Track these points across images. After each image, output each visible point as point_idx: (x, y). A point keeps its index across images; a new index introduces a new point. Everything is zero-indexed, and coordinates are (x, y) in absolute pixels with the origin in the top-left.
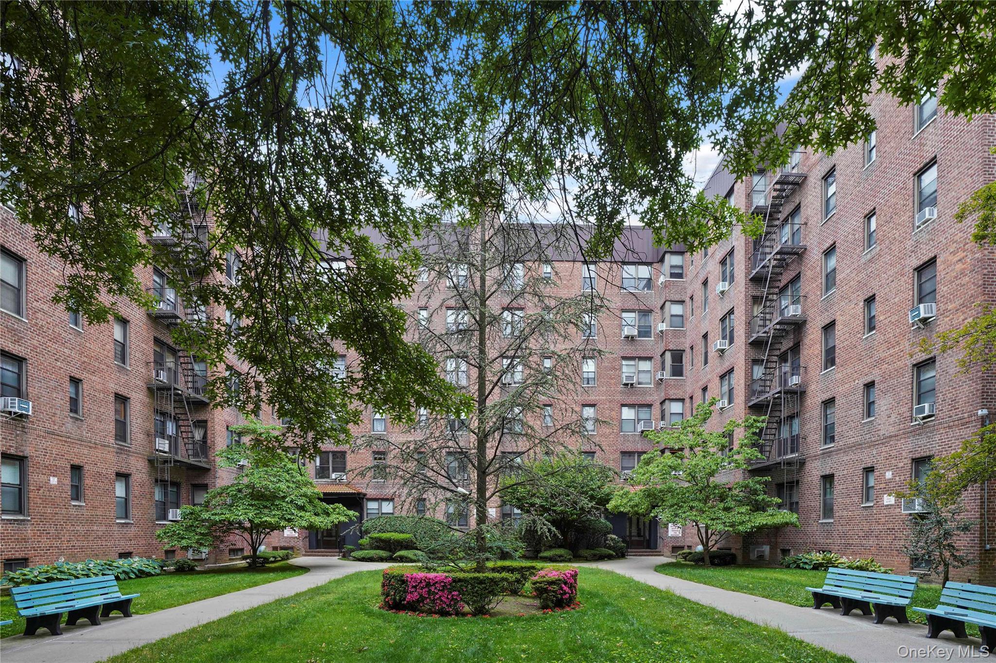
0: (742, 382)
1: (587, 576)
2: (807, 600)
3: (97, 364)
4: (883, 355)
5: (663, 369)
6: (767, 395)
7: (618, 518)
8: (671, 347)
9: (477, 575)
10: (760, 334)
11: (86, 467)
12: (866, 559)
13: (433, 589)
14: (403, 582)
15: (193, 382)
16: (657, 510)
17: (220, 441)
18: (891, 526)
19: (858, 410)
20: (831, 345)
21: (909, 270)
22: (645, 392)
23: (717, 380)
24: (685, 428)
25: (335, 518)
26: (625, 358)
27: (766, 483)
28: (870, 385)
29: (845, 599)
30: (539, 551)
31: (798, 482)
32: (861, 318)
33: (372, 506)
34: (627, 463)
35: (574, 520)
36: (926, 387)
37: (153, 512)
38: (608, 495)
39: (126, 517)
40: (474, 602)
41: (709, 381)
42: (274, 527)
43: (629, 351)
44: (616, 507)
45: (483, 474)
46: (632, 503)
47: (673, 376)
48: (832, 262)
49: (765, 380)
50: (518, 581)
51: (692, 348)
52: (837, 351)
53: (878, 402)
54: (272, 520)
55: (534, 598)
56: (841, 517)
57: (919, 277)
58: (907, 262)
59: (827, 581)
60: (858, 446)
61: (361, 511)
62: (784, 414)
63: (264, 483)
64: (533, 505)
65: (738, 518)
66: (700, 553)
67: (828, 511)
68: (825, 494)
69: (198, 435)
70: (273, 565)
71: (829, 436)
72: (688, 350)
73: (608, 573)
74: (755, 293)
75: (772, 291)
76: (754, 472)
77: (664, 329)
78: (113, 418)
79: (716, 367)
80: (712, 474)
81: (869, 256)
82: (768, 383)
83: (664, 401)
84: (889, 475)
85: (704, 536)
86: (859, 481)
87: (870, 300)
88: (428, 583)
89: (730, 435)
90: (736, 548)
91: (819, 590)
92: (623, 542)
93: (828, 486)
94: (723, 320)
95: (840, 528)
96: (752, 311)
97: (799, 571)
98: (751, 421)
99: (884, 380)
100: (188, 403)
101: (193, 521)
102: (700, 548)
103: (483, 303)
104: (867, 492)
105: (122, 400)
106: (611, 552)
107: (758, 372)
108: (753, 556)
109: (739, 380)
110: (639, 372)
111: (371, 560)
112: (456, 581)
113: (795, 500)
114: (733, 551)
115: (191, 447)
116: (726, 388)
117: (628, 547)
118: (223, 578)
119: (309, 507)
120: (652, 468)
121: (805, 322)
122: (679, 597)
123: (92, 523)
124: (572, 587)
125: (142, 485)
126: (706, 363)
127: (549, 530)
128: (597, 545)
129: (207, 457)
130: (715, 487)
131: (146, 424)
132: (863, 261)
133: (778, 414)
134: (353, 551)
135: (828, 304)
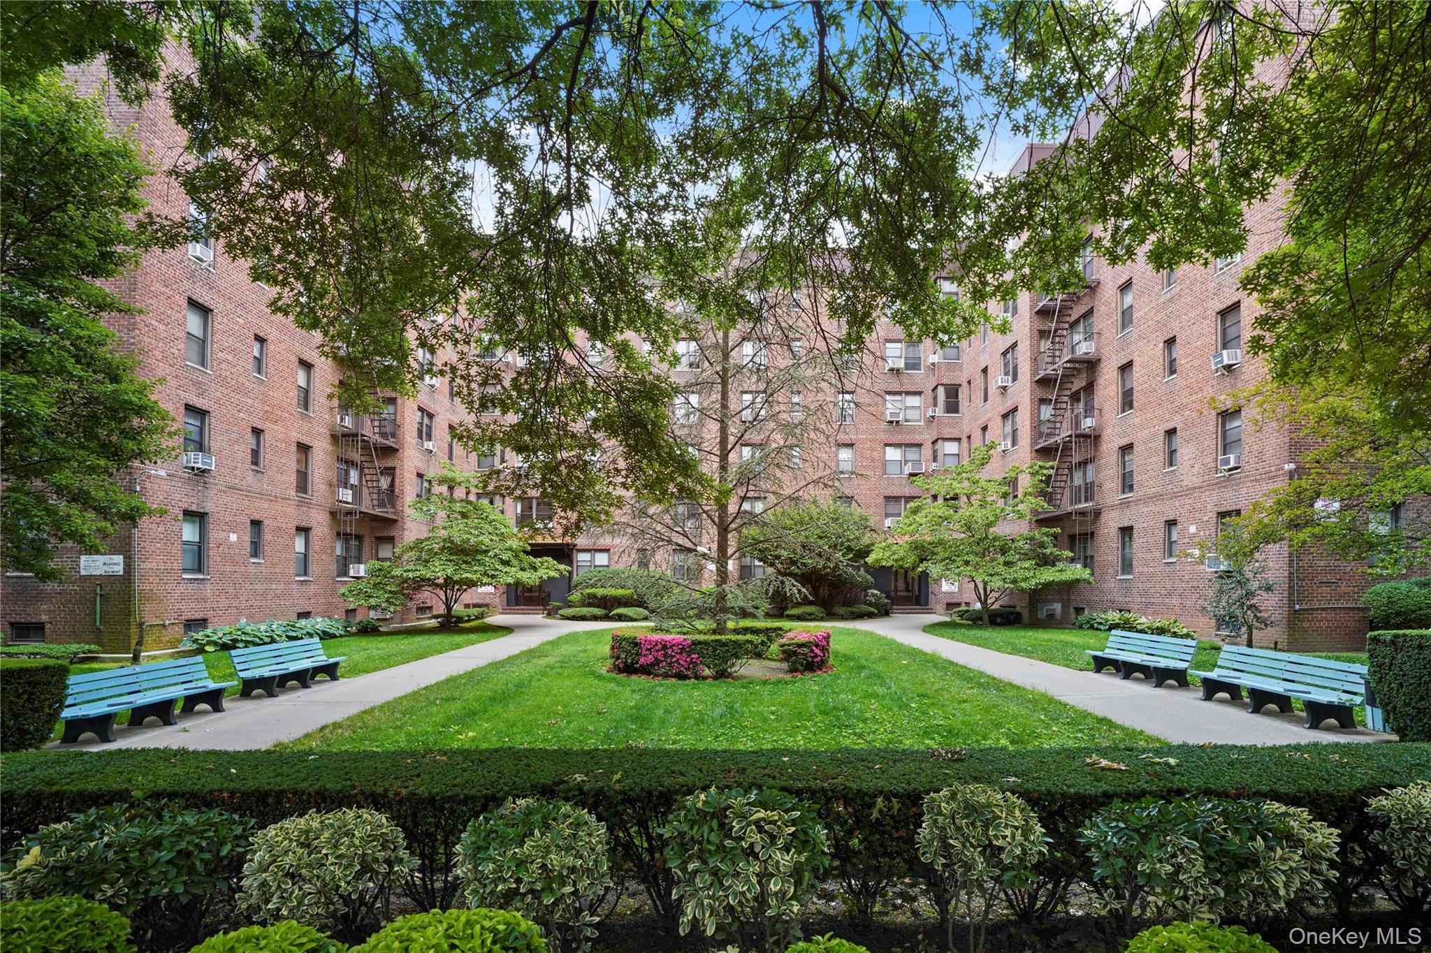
0: (1028, 423)
1: (842, 638)
2: (1088, 664)
3: (279, 413)
4: (1185, 401)
5: (935, 405)
6: (1057, 438)
7: (881, 573)
8: (945, 381)
9: (718, 637)
10: (1048, 372)
11: (266, 522)
12: (1168, 620)
13: (670, 651)
14: (636, 644)
15: (380, 427)
16: (925, 564)
17: (409, 490)
18: (1195, 584)
19: (1159, 459)
20: (1128, 387)
21: (1211, 313)
22: (913, 430)
23: (999, 420)
24: (959, 474)
25: (543, 573)
26: (889, 393)
27: (1055, 536)
28: (1171, 433)
29: (1124, 663)
30: (786, 608)
31: (1092, 534)
32: (1161, 360)
33: (583, 557)
34: (892, 508)
35: (827, 574)
36: (1231, 437)
37: (334, 568)
38: (868, 546)
39: (305, 574)
40: (715, 665)
41: (990, 420)
42: (472, 584)
43: (895, 386)
44: (877, 561)
45: (723, 530)
46: (896, 557)
47: (948, 412)
48: (1129, 299)
49: (1055, 422)
50: (763, 643)
51: (969, 382)
52: (1135, 393)
53: (1180, 451)
54: (474, 577)
55: (781, 660)
56: (1141, 573)
57: (1223, 321)
58: (1210, 304)
59: (1109, 644)
60: (1158, 497)
61: (570, 563)
62: (1076, 458)
63: (465, 537)
64: (778, 557)
65: (1020, 574)
66: (978, 611)
67: (1127, 566)
68: (1123, 549)
69: (384, 483)
70: (467, 625)
71: (1127, 484)
72: (965, 384)
73: (867, 633)
74: (1041, 328)
75: (1062, 325)
76: (1043, 522)
77: (936, 361)
78: (295, 469)
79: (997, 406)
80: (989, 525)
81: (1168, 296)
82: (1058, 425)
83: (936, 441)
84: (1193, 529)
85: (982, 592)
86: (1160, 534)
87: (1170, 342)
88: (665, 646)
89: (1013, 483)
90: (1021, 606)
91: (1099, 654)
92: (887, 597)
93: (1127, 539)
94: (1004, 354)
95: (1140, 585)
96: (1039, 347)
97: (1090, 632)
98: (1037, 468)
99: (1187, 427)
100: (376, 449)
101: (380, 578)
102: (978, 606)
103: (726, 356)
104: (1169, 547)
105: (304, 449)
106: (872, 609)
107: (1047, 412)
108: (1042, 614)
109: (1024, 420)
110: (906, 408)
111: (583, 618)
112: (694, 643)
113: (1089, 553)
114: (1018, 609)
115: (375, 496)
116: (1008, 429)
117: (893, 604)
118: (418, 639)
119: (515, 562)
120: (919, 518)
121: (1099, 360)
122: (946, 661)
123: (270, 581)
124: (824, 649)
125: (322, 539)
126: (986, 400)
127: (799, 591)
128: (855, 601)
129: (394, 506)
130: (995, 539)
131: (330, 473)
132: (1162, 300)
133: (1069, 459)
134: (560, 608)
135: (1124, 344)
